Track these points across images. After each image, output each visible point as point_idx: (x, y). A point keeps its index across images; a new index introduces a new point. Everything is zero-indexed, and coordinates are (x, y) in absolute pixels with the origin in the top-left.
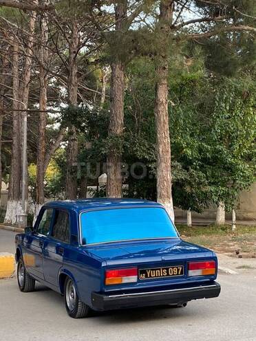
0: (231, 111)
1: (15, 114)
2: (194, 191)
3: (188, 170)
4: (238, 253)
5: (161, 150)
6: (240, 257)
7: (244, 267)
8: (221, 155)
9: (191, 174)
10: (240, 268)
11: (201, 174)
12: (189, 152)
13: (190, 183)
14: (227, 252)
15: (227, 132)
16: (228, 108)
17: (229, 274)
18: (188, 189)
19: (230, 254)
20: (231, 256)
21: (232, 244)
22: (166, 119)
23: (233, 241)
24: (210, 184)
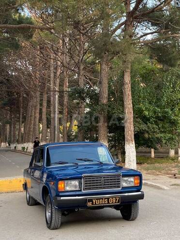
0: (174, 87)
1: (52, 93)
2: (150, 137)
3: (147, 124)
4: (175, 175)
5: (127, 112)
6: (176, 178)
7: (175, 185)
8: (168, 114)
9: (148, 127)
10: (173, 185)
11: (155, 126)
12: (147, 113)
13: (147, 132)
14: (168, 174)
15: (171, 100)
16: (172, 86)
17: (164, 189)
18: (146, 136)
19: (171, 176)
20: (170, 177)
21: (173, 169)
22: (130, 93)
23: (175, 167)
24: (162, 132)
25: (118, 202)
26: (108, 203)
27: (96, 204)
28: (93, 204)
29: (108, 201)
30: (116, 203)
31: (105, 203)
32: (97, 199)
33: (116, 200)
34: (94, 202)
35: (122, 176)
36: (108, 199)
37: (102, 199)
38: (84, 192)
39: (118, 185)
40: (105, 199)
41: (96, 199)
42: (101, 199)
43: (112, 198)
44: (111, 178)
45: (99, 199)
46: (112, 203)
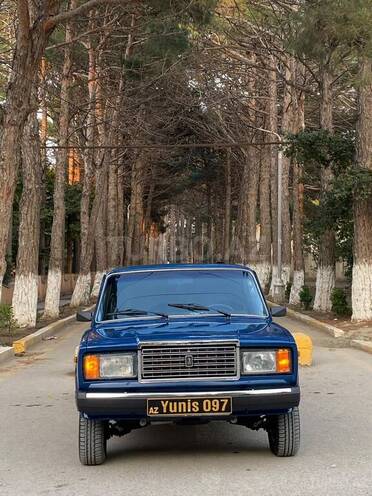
25: (227, 410)
26: (201, 410)
27: (168, 412)
28: (161, 411)
29: (201, 407)
30: (220, 411)
31: (192, 412)
32: (173, 401)
33: (221, 404)
34: (165, 406)
35: (241, 348)
36: (200, 401)
37: (186, 401)
38: (143, 382)
39: (231, 369)
40: (192, 401)
41: (170, 401)
42: (182, 401)
43: (211, 400)
44: (212, 352)
45: (178, 401)
46: (212, 411)
